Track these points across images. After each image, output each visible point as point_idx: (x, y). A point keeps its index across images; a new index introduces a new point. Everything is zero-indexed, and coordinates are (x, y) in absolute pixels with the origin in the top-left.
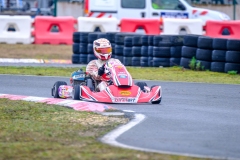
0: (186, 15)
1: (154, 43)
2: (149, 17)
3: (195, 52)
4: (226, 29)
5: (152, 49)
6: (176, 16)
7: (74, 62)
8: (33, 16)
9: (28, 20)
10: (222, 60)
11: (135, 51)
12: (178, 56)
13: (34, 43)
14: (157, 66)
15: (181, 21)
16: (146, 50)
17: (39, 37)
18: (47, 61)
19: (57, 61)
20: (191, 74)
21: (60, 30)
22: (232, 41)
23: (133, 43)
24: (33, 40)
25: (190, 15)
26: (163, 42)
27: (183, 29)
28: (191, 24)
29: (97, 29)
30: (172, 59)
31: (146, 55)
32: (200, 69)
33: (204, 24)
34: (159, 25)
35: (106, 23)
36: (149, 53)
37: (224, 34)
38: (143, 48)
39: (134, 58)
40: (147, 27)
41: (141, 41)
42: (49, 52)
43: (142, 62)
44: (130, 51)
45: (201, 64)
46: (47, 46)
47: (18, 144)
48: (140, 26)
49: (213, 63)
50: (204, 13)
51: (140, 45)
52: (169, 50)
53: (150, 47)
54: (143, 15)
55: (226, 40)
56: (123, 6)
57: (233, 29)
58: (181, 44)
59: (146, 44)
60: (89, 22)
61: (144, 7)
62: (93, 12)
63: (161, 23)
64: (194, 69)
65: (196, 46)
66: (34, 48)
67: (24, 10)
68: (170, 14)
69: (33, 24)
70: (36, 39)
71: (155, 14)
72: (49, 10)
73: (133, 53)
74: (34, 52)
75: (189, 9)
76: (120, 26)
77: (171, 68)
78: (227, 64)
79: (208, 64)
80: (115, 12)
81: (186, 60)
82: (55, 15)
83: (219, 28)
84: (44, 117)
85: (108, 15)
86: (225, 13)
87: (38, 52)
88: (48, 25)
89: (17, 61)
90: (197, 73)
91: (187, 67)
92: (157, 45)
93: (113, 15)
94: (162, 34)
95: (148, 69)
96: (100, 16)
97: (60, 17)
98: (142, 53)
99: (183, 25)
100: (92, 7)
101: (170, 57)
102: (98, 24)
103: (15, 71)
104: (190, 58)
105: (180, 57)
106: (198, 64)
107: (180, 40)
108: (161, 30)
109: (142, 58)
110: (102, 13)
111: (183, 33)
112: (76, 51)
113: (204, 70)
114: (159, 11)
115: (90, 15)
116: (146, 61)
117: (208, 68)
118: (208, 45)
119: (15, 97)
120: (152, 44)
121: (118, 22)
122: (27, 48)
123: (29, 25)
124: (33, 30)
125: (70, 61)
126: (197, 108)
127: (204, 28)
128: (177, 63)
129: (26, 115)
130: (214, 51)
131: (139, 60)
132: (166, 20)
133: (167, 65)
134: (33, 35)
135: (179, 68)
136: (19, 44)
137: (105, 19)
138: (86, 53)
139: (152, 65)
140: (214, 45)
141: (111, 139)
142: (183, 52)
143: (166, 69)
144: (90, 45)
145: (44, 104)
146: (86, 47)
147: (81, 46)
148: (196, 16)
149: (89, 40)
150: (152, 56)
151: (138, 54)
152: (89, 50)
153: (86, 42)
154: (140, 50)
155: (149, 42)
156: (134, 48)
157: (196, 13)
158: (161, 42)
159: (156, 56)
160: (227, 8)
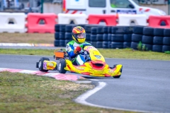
0: (135, 12)
1: (112, 31)
2: (109, 14)
3: (141, 38)
4: (163, 21)
5: (111, 36)
6: (127, 12)
7: (56, 46)
8: (26, 13)
9: (23, 16)
10: (160, 44)
11: (99, 37)
12: (129, 41)
13: (27, 32)
14: (115, 48)
15: (131, 16)
16: (107, 37)
17: (31, 28)
18: (36, 45)
19: (43, 45)
20: (138, 53)
21: (46, 23)
22: (167, 30)
23: (97, 31)
24: (26, 30)
25: (138, 11)
26: (119, 31)
27: (133, 22)
28: (139, 18)
29: (72, 22)
30: (125, 43)
31: (106, 40)
32: (145, 50)
33: (147, 18)
34: (115, 19)
35: (78, 18)
36: (109, 38)
37: (162, 25)
38: (104, 35)
39: (98, 42)
40: (107, 20)
41: (103, 31)
42: (38, 39)
43: (104, 45)
44: (95, 37)
45: (146, 47)
46: (36, 34)
47: (16, 103)
48: (102, 19)
49: (154, 46)
50: (147, 11)
51: (102, 33)
52: (123, 37)
53: (109, 35)
54: (104, 12)
55: (163, 30)
56: (90, 6)
57: (168, 21)
58: (131, 32)
59: (106, 33)
60: (66, 17)
61: (105, 6)
62: (68, 10)
63: (117, 18)
64: (141, 50)
65: (142, 34)
66: (27, 36)
67: (20, 9)
68: (123, 11)
69: (27, 19)
70: (28, 30)
71: (113, 11)
73: (97, 39)
74: (27, 39)
75: (137, 7)
76: (88, 19)
77: (124, 50)
78: (164, 46)
79: (150, 47)
80: (85, 10)
82: (42, 12)
83: (158, 21)
84: (35, 84)
85: (79, 12)
86: (163, 10)
87: (30, 38)
88: (37, 19)
90: (143, 53)
91: (136, 48)
92: (114, 33)
93: (83, 12)
94: (118, 25)
95: (108, 50)
96: (74, 13)
97: (45, 14)
98: (104, 39)
99: (133, 19)
100: (68, 7)
101: (123, 41)
103: (13, 52)
104: (138, 42)
105: (131, 41)
106: (143, 46)
107: (130, 30)
108: (117, 22)
109: (104, 42)
110: (75, 11)
111: (133, 25)
112: (57, 38)
113: (148, 50)
114: (116, 9)
115: (67, 12)
116: (106, 44)
117: (150, 49)
118: (150, 33)
120: (111, 33)
121: (87, 17)
122: (23, 35)
124: (26, 23)
125: (53, 45)
126: (143, 78)
127: (148, 21)
128: (129, 46)
129: (22, 83)
130: (155, 37)
131: (102, 44)
132: (121, 15)
133: (122, 47)
134: (27, 27)
135: (130, 49)
136: (17, 33)
137: (77, 15)
138: (64, 39)
139: (110, 48)
140: (155, 32)
141: (82, 99)
142: (133, 38)
143: (121, 50)
144: (66, 33)
145: (34, 75)
146: (64, 34)
147: (60, 34)
148: (142, 13)
149: (66, 29)
150: (111, 41)
151: (101, 40)
152: (66, 37)
153: (64, 31)
154: (102, 37)
155: (108, 31)
156: (98, 35)
157: (142, 10)
158: (117, 31)
159: (113, 41)
160: (164, 6)
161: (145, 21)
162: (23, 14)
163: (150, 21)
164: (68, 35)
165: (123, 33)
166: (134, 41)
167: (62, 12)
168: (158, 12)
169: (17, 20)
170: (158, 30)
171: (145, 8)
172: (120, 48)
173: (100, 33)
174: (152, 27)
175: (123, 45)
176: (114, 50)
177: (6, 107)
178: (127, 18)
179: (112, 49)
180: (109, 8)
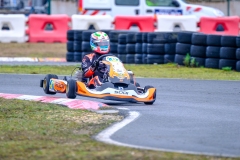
0: (180, 12)
1: (148, 40)
2: (143, 14)
3: (189, 48)
4: (220, 25)
5: (146, 47)
6: (170, 12)
7: (69, 60)
8: (27, 14)
9: (22, 18)
10: (216, 57)
11: (130, 48)
12: (172, 52)
13: (28, 41)
14: (152, 63)
15: (176, 18)
16: (140, 48)
17: (33, 35)
18: (41, 60)
19: (51, 59)
20: (185, 70)
21: (54, 28)
22: (226, 38)
23: (127, 40)
24: (27, 38)
25: (184, 11)
26: (157, 39)
27: (177, 26)
28: (185, 20)
29: (92, 27)
30: (166, 56)
31: (140, 52)
32: (195, 66)
33: (198, 20)
34: (153, 22)
35: (100, 21)
36: (143, 50)
37: (218, 30)
38: (137, 45)
39: (128, 55)
41: (135, 39)
42: (43, 51)
43: (136, 60)
44: (124, 48)
45: (196, 61)
47: (13, 142)
48: (134, 23)
49: (207, 60)
50: (198, 10)
51: (134, 43)
52: (163, 47)
53: (144, 44)
54: (137, 12)
55: (220, 37)
56: (117, 4)
57: (228, 25)
58: (176, 41)
59: (140, 41)
60: (83, 20)
61: (138, 4)
62: (86, 10)
63: (155, 20)
64: (189, 65)
65: (190, 43)
66: (29, 46)
67: (17, 8)
68: (164, 11)
69: (27, 23)
70: (30, 38)
71: (149, 11)
72: (43, 8)
73: (127, 50)
74: (29, 51)
75: (183, 6)
76: (114, 23)
77: (165, 65)
78: (221, 60)
79: (202, 60)
80: (109, 10)
82: (49, 13)
83: (213, 25)
84: (39, 115)
85: (101, 13)
86: (220, 9)
88: (42, 24)
89: (11, 59)
90: (191, 70)
91: (181, 63)
92: (151, 42)
93: (107, 12)
94: (156, 31)
95: (142, 66)
96: (94, 14)
97: (54, 15)
98: (136, 50)
99: (177, 22)
100: (85, 5)
101: (164, 54)
102: (92, 22)
103: (9, 70)
104: (185, 54)
105: (174, 53)
106: (193, 61)
107: (174, 37)
108: (155, 27)
109: (136, 55)
110: (96, 11)
111: (178, 30)
112: (70, 49)
113: (199, 66)
114: (153, 8)
116: (140, 58)
117: (202, 64)
118: (202, 41)
120: (146, 42)
121: (112, 19)
122: (22, 46)
123: (23, 24)
124: (27, 28)
125: (65, 60)
127: (199, 25)
128: (172, 60)
129: (21, 114)
130: (208, 48)
131: (133, 58)
132: (160, 17)
133: (162, 62)
134: (27, 34)
135: (173, 65)
136: (14, 42)
137: (99, 16)
138: (80, 51)
140: (208, 41)
141: (105, 136)
143: (160, 66)
144: (84, 43)
145: (38, 102)
146: (80, 44)
147: (75, 44)
148: (190, 13)
149: (83, 37)
150: (146, 53)
151: (132, 51)
152: (83, 47)
153: (80, 40)
155: (143, 39)
156: (128, 45)
157: (191, 10)
158: (155, 39)
159: (150, 53)
160: (221, 4)
161: (195, 25)
162: (22, 16)
163: (202, 25)
165: (164, 42)
166: (179, 53)
167: (78, 13)
168: (213, 12)
169: (13, 24)
170: (213, 37)
171: (194, 6)
173: (130, 42)
174: (204, 33)
175: (163, 59)
176: (152, 66)
179: (148, 65)
180: (143, 7)
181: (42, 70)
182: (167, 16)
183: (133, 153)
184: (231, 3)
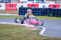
0: (44, 3)
1: (40, 10)
2: (35, 3)
3: (51, 12)
4: (55, 6)
5: (40, 11)
6: (42, 3)
8: (6, 3)
9: (5, 4)
12: (46, 13)
13: (6, 10)
15: (43, 4)
16: (38, 12)
17: (7, 8)
18: (12, 14)
19: (15, 14)
20: (50, 17)
25: (45, 3)
27: (44, 6)
28: (46, 5)
29: (22, 6)
30: (45, 14)
31: (38, 13)
32: (52, 16)
33: (49, 5)
34: (37, 5)
35: (24, 5)
36: (39, 12)
38: (37, 11)
39: (35, 14)
40: (35, 6)
41: (37, 9)
43: (37, 15)
44: (34, 12)
46: (9, 11)
49: (55, 15)
50: (49, 2)
51: (36, 10)
52: (44, 12)
53: (39, 11)
54: (33, 3)
55: (55, 9)
56: (28, 1)
59: (38, 10)
61: (33, 1)
62: (21, 2)
63: (38, 5)
64: (51, 16)
66: (6, 11)
68: (40, 3)
69: (6, 5)
70: (6, 9)
71: (36, 3)
72: (9, 2)
74: (6, 12)
75: (45, 1)
78: (59, 15)
79: (54, 15)
80: (26, 2)
81: (48, 14)
83: (53, 6)
85: (24, 3)
87: (7, 12)
89: (4, 14)
90: (51, 17)
91: (49, 16)
92: (41, 10)
93: (26, 3)
95: (39, 16)
96: (22, 3)
97: (12, 3)
98: (37, 12)
99: (44, 5)
101: (44, 13)
102: (22, 5)
103: (5, 17)
104: (50, 13)
105: (47, 13)
106: (52, 15)
107: (47, 9)
109: (37, 14)
110: (23, 2)
113: (53, 16)
114: (37, 2)
115: (20, 3)
116: (38, 14)
117: (54, 16)
119: (10, 24)
121: (27, 4)
123: (5, 5)
124: (6, 7)
127: (49, 6)
128: (46, 15)
130: (56, 12)
131: (36, 14)
133: (44, 15)
134: (6, 8)
135: (47, 16)
136: (2, 10)
138: (22, 12)
139: (40, 15)
142: (48, 12)
144: (23, 10)
145: (18, 25)
146: (22, 11)
147: (21, 11)
148: (47, 3)
149: (23, 9)
150: (40, 13)
151: (36, 13)
152: (23, 12)
153: (22, 10)
154: (36, 12)
155: (39, 9)
156: (35, 11)
157: (47, 2)
158: (42, 10)
159: (41, 13)
160: (54, 1)
161: (48, 6)
162: (4, 4)
163: (50, 6)
164: (24, 11)
165: (44, 10)
166: (48, 13)
167: (18, 3)
168: (53, 3)
169: (2, 6)
172: (43, 16)
173: (35, 10)
176: (41, 16)
177: (17, 36)
178: (41, 5)
179: (40, 16)
180: (35, 1)
181: (14, 17)
182: (41, 4)
183: (52, 38)
184: (56, 1)
